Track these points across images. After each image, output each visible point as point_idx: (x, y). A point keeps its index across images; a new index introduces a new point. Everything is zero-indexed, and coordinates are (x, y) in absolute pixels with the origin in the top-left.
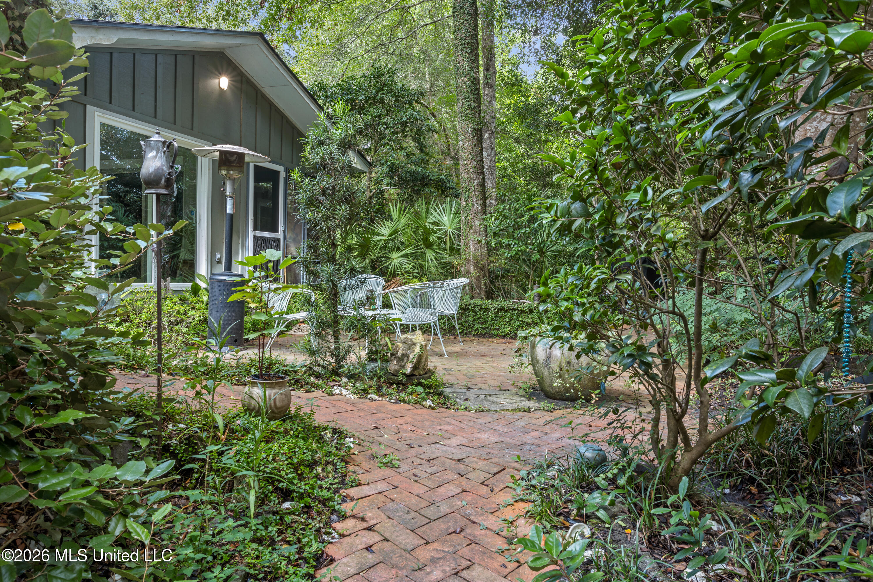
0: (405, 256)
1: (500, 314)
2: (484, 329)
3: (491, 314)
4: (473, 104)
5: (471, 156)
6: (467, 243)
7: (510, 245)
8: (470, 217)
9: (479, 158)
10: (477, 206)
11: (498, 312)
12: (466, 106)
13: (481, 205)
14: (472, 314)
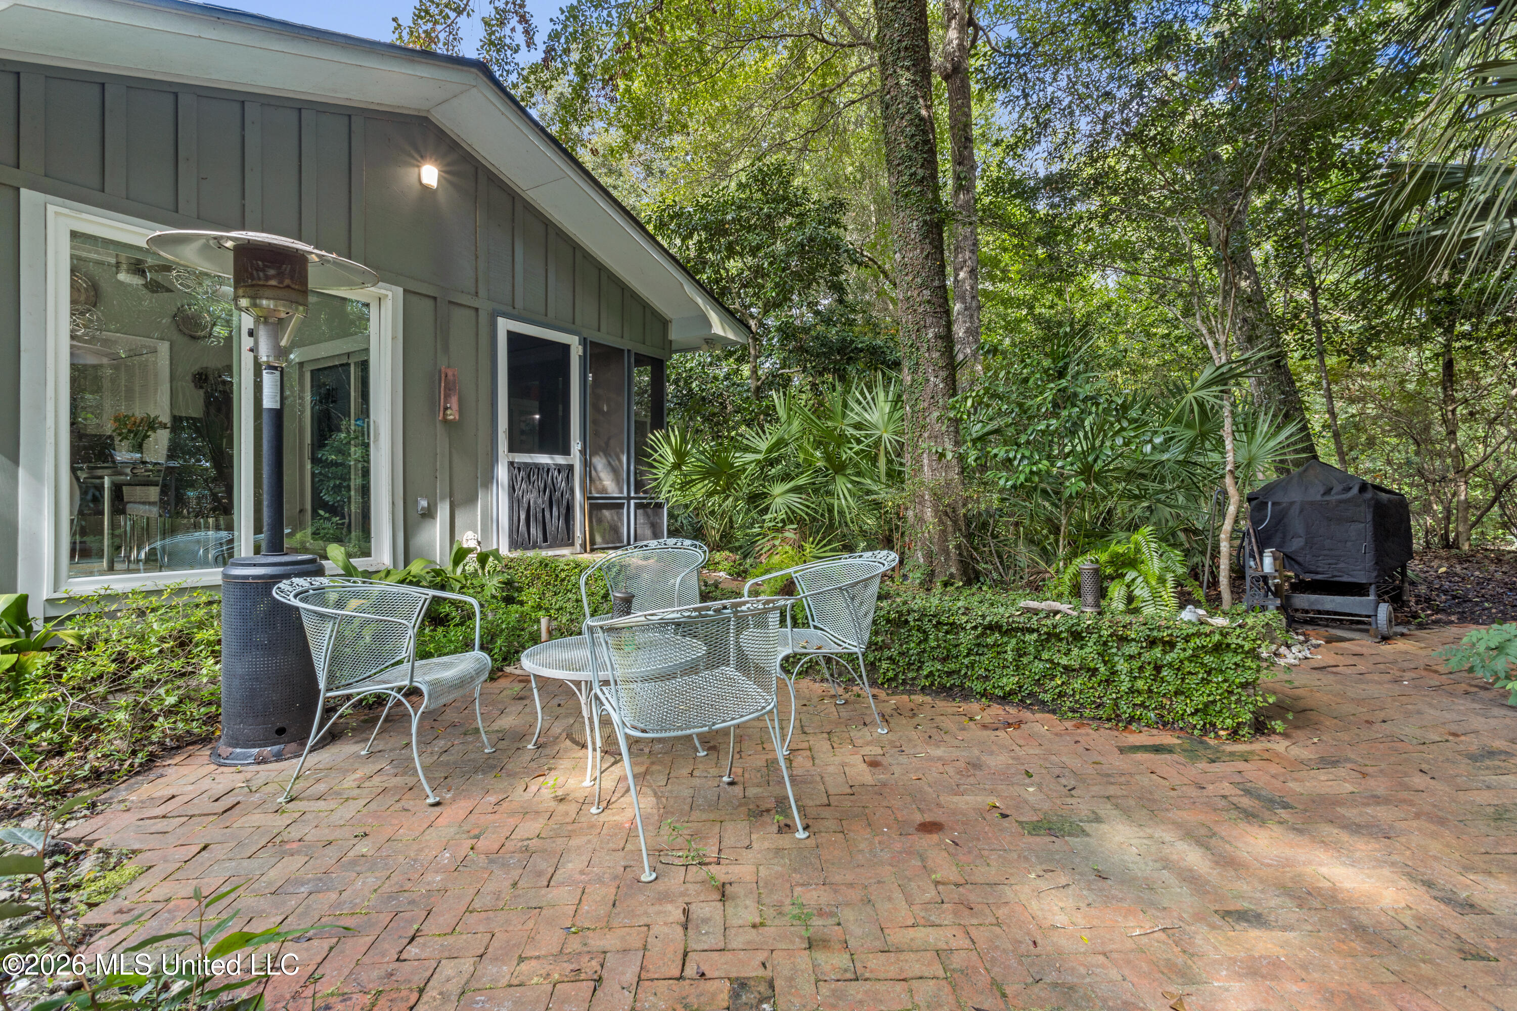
0: (797, 490)
1: (990, 640)
2: (949, 674)
3: (966, 639)
4: (921, 172)
5: (919, 280)
6: (918, 460)
7: (1010, 461)
8: (921, 405)
9: (936, 283)
10: (936, 382)
11: (983, 634)
12: (906, 178)
13: (944, 380)
14: (917, 636)
